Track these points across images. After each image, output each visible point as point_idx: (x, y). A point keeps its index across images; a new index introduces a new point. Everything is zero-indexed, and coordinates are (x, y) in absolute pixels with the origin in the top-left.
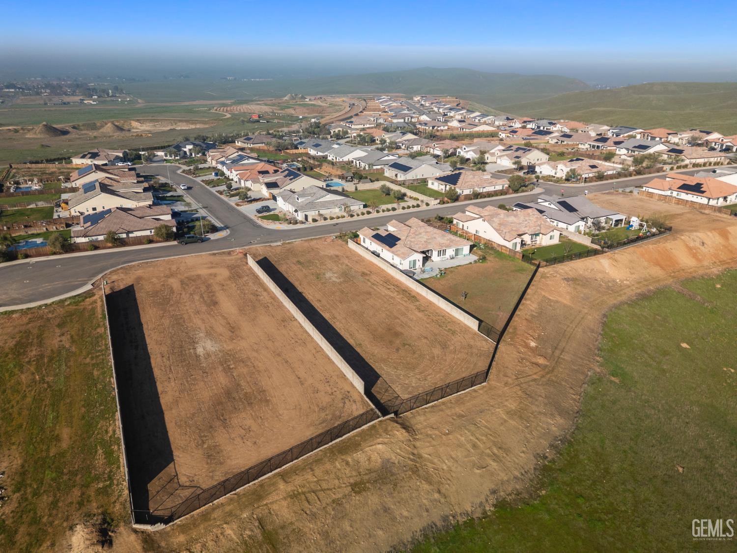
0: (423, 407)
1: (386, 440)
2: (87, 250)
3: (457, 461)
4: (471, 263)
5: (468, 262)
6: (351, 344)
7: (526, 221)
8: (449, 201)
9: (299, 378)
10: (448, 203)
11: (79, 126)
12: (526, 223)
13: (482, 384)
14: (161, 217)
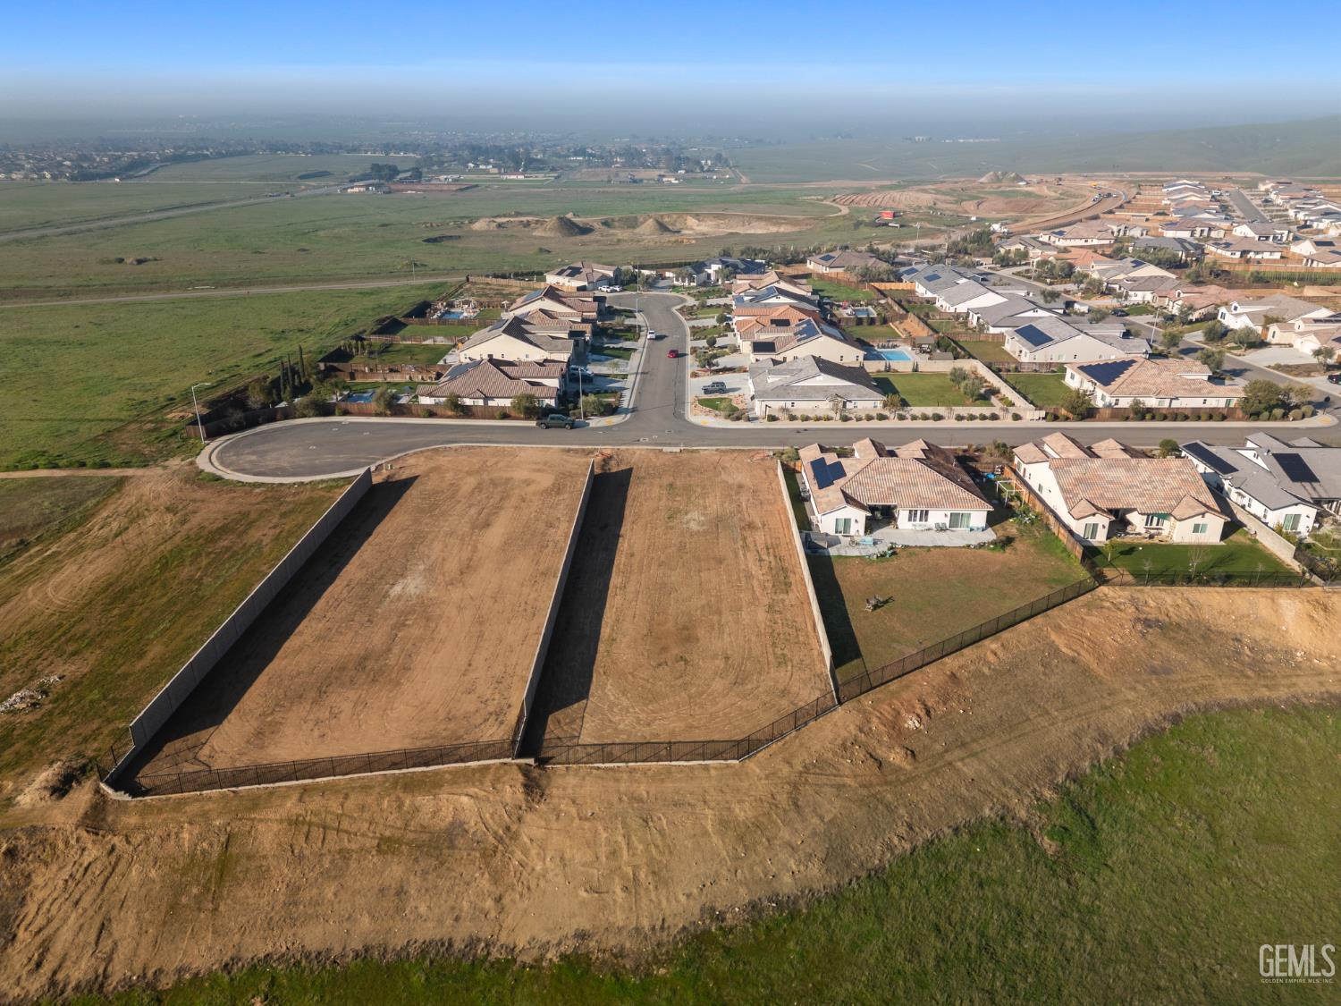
0: (596, 765)
1: (482, 793)
2: (418, 416)
3: (565, 866)
4: (969, 546)
5: (964, 543)
6: (601, 636)
7: (1151, 482)
8: (1071, 415)
9: (470, 665)
10: (1067, 419)
11: (613, 220)
12: (1149, 487)
13: (729, 762)
14: (544, 381)
